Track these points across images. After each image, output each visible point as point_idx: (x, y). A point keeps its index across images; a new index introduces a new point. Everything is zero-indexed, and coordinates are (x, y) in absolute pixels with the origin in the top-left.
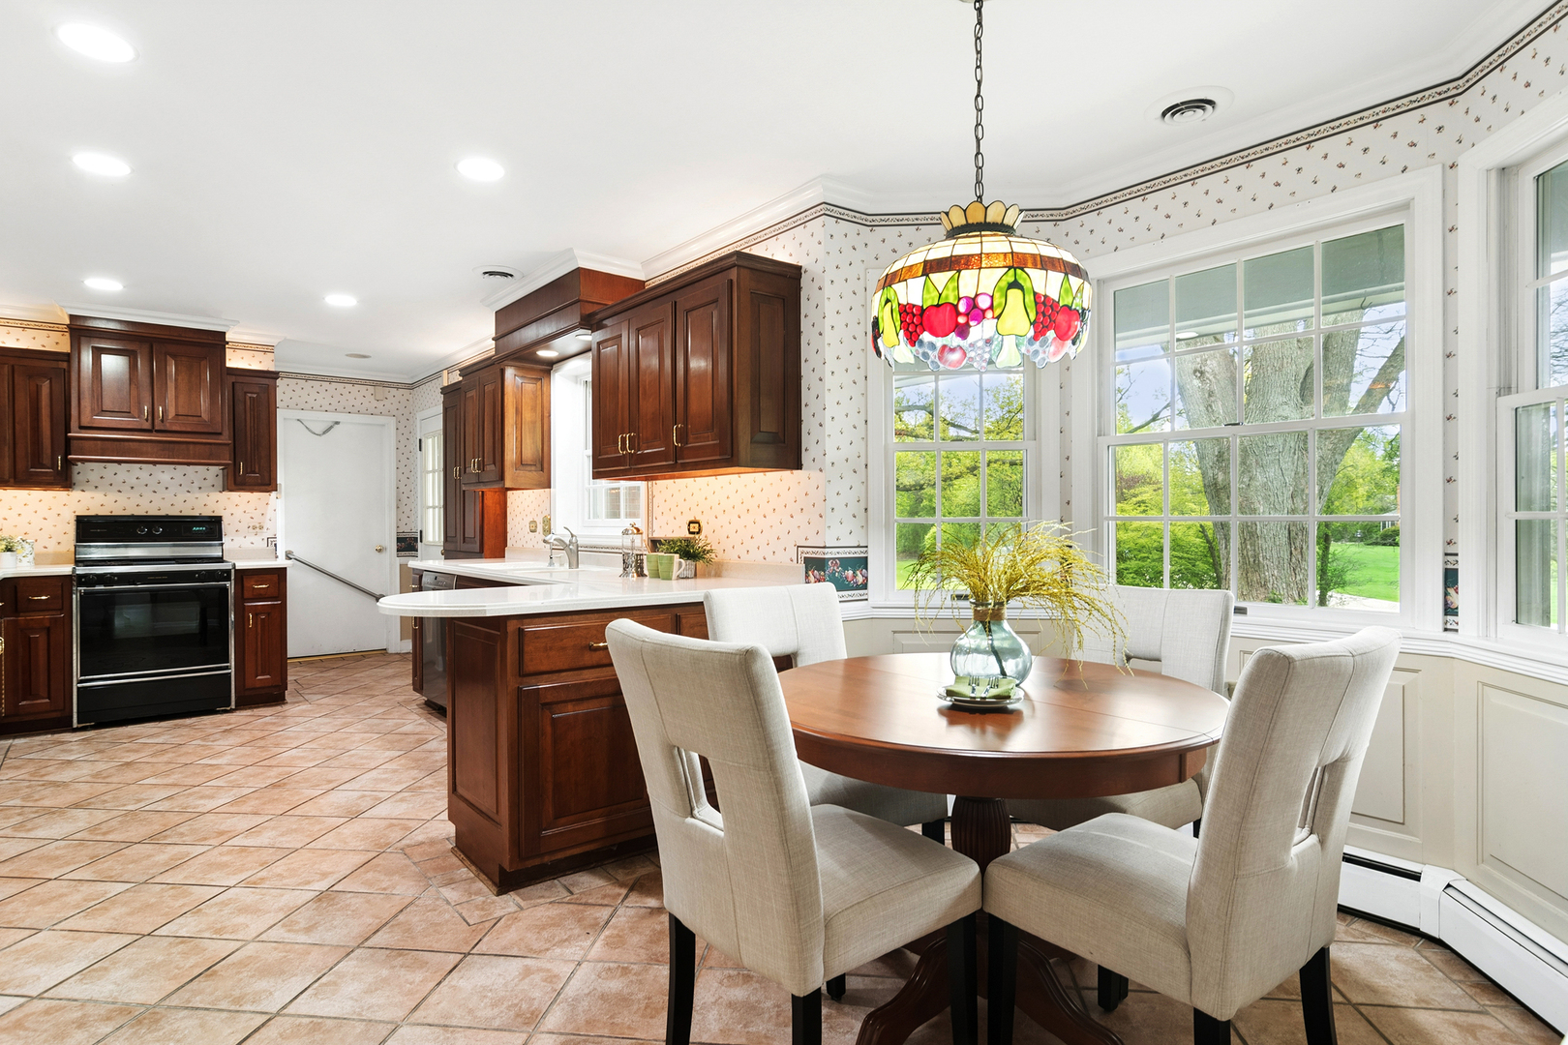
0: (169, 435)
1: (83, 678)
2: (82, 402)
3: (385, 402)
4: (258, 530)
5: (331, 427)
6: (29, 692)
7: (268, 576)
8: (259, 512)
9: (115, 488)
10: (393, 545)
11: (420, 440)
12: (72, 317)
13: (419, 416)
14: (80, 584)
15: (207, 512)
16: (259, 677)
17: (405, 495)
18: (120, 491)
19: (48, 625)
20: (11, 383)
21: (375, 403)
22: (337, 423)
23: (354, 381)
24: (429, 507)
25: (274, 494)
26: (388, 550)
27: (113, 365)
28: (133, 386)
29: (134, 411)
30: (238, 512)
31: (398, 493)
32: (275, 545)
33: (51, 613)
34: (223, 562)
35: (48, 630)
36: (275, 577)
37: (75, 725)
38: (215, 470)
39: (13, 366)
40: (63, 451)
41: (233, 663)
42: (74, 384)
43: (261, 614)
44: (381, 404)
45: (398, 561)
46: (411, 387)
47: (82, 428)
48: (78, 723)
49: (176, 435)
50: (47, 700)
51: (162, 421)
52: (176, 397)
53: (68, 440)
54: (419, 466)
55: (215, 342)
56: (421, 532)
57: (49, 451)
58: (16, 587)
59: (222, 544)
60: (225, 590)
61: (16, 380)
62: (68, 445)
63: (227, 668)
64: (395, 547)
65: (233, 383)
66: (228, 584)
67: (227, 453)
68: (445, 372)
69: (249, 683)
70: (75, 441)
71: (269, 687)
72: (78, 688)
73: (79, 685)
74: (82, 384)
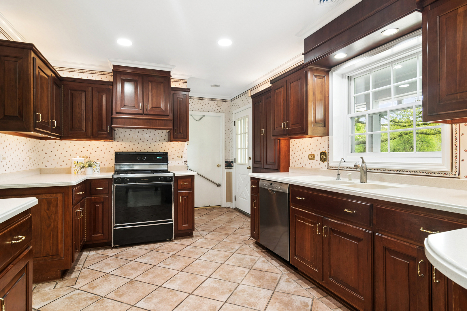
0: (149, 116)
1: (116, 225)
2: (117, 102)
3: (221, 107)
4: (180, 158)
5: (202, 118)
6: (95, 231)
7: (187, 179)
8: (181, 150)
9: (129, 140)
10: (223, 164)
11: (235, 122)
12: (114, 66)
13: (234, 112)
14: (115, 183)
15: (162, 151)
16: (184, 225)
17: (228, 144)
18: (131, 142)
19: (103, 201)
20: (92, 95)
21: (217, 108)
22: (204, 116)
23: (210, 99)
24: (238, 149)
25: (187, 143)
26: (222, 166)
27: (129, 88)
28: (136, 95)
29: (136, 106)
30: (173, 150)
31: (225, 143)
32: (187, 164)
33: (104, 195)
34: (169, 172)
35: (103, 202)
36: (190, 180)
37: (113, 246)
38: (165, 132)
39: (93, 88)
40: (110, 124)
41: (174, 219)
42: (114, 94)
43: (184, 196)
44: (220, 108)
45: (226, 170)
46: (230, 101)
47: (117, 113)
48: (114, 245)
49: (152, 116)
50: (102, 234)
51: (147, 110)
52: (152, 99)
53: (112, 118)
54: (234, 132)
55: (166, 76)
56: (235, 159)
57: (105, 124)
58: (91, 183)
59: (168, 164)
60: (171, 185)
61: (93, 93)
62: (111, 120)
63: (171, 221)
64: (224, 165)
65: (173, 94)
66: (172, 183)
67: (171, 123)
68: (249, 90)
69: (180, 228)
70: (114, 119)
71: (187, 230)
72: (114, 230)
73: (114, 228)
74: (117, 94)
